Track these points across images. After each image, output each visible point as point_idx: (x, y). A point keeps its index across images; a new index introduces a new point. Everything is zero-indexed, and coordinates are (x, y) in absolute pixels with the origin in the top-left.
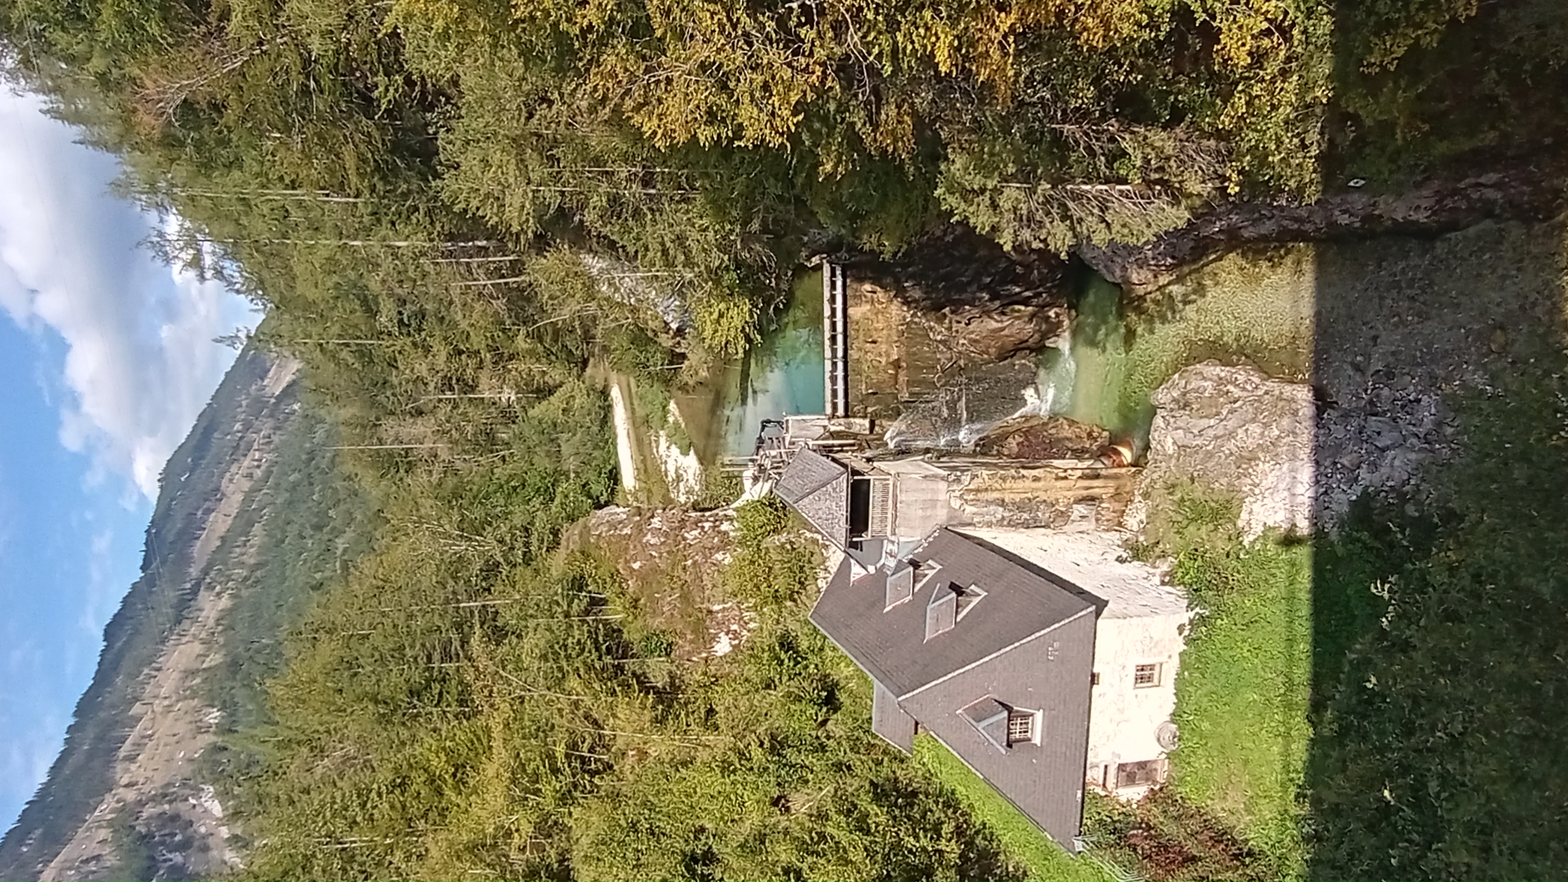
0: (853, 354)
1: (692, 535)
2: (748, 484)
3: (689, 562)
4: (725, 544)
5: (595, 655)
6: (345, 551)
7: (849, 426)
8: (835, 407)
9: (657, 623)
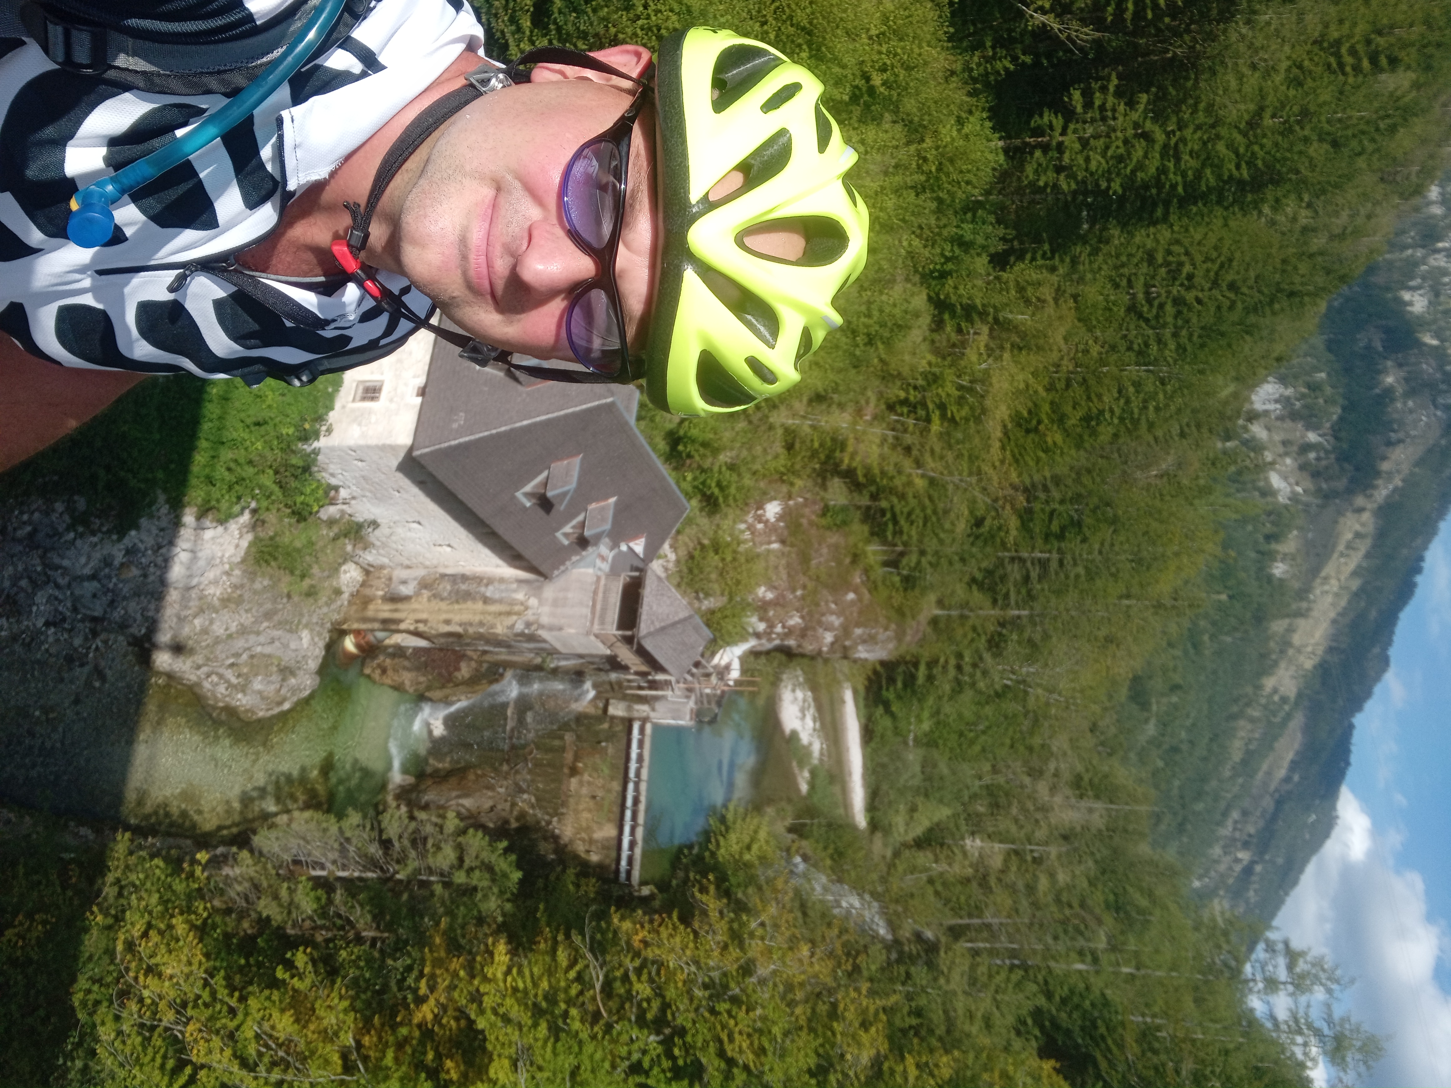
0: (616, 786)
1: (795, 620)
2: (736, 665)
3: (799, 593)
4: (762, 608)
5: (897, 509)
6: (1147, 721)
7: (629, 709)
8: (642, 731)
9: (834, 538)
